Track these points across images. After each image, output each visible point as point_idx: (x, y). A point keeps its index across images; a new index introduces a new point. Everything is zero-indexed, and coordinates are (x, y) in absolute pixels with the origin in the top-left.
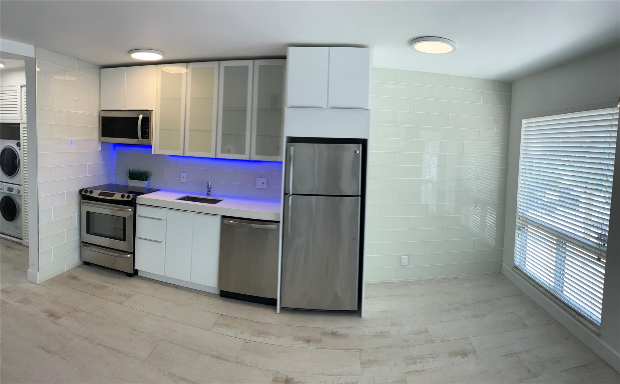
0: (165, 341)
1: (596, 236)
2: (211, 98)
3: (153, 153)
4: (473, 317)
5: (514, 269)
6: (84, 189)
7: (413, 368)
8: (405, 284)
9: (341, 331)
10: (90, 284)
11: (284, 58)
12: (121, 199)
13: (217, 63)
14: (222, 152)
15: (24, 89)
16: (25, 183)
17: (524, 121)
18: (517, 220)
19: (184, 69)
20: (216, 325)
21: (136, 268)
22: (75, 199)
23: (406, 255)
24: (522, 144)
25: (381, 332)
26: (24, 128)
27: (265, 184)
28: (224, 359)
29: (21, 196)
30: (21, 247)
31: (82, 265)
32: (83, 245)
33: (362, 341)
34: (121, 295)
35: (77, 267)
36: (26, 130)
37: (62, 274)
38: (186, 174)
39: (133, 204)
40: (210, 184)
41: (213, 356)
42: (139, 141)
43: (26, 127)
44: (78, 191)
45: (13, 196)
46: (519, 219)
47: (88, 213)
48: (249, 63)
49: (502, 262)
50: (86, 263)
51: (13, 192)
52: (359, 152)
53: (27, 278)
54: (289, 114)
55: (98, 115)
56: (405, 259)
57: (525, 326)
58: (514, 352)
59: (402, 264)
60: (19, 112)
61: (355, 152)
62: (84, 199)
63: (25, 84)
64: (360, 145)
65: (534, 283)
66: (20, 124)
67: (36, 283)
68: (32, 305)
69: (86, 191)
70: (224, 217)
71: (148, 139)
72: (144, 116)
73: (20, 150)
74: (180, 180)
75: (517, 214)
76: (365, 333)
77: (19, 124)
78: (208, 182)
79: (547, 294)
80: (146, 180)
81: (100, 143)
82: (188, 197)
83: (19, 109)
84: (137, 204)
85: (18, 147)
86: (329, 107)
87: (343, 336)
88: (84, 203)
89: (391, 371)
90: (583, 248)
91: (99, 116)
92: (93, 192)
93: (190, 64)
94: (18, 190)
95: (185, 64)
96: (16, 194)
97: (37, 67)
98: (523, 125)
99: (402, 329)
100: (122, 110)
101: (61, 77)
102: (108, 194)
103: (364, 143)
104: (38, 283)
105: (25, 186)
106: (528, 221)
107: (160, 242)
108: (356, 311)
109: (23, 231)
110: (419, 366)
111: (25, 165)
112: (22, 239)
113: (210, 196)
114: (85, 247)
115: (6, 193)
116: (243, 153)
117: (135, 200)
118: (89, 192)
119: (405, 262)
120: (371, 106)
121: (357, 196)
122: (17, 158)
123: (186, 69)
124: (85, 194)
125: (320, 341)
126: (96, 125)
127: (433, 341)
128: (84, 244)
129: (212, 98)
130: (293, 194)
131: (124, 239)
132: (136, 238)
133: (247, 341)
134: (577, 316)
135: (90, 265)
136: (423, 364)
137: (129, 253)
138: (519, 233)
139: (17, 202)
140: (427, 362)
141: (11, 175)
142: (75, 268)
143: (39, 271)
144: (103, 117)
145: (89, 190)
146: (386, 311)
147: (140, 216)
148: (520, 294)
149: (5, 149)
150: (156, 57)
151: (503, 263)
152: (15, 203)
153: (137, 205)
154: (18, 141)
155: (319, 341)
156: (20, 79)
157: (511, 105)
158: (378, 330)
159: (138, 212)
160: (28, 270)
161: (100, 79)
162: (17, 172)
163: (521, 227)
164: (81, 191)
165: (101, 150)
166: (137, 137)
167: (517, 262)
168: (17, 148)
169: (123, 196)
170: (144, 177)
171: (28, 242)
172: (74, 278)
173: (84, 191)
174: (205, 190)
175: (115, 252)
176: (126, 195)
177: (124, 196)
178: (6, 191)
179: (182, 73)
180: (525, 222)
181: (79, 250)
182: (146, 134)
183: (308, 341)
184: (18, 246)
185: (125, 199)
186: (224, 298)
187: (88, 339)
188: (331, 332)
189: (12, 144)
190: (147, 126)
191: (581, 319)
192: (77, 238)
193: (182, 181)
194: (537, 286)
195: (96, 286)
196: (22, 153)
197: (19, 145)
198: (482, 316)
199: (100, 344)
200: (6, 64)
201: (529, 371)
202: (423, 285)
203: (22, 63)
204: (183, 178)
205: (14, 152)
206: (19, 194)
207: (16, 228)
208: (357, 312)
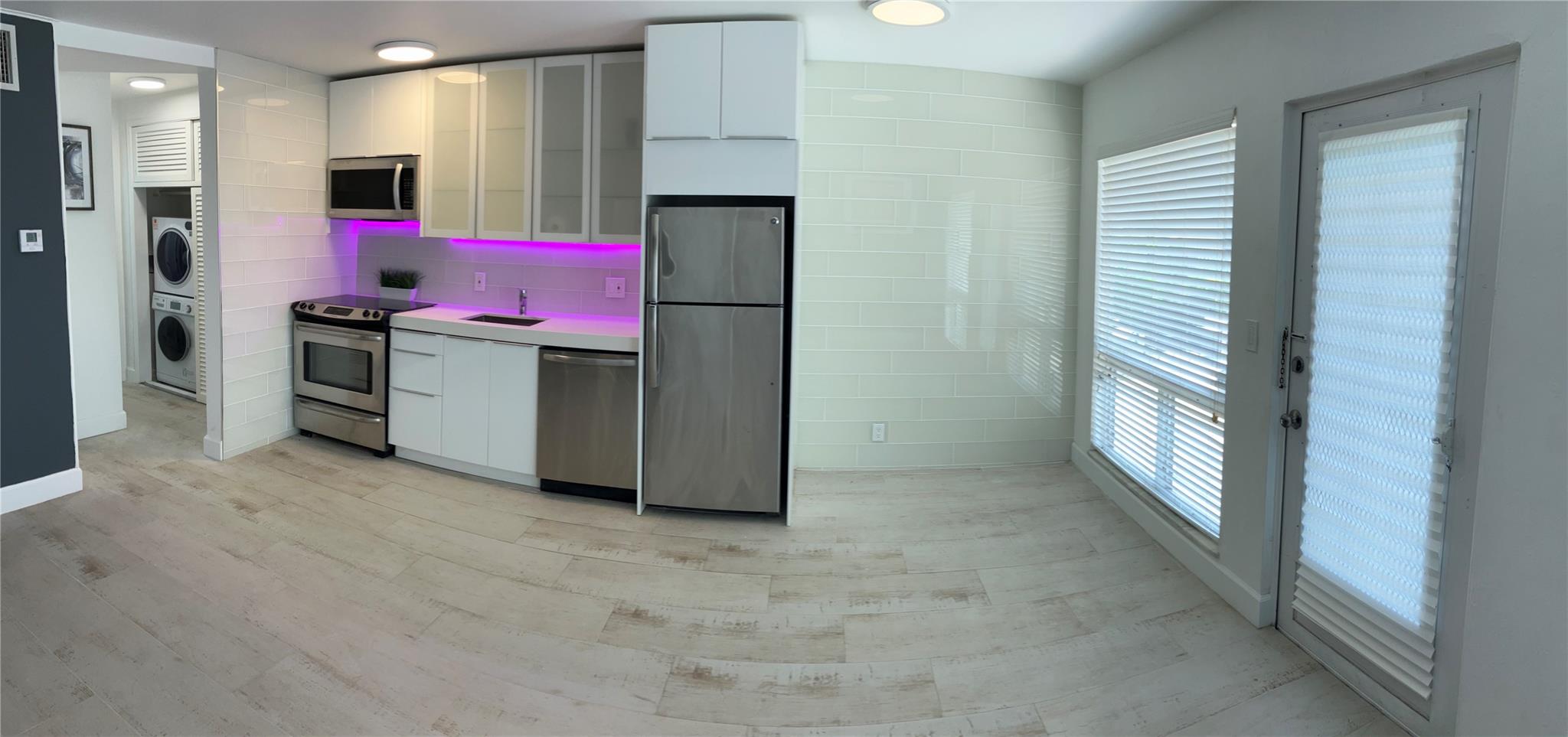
0: (431, 555)
1: (1215, 379)
2: (522, 129)
3: (422, 235)
4: (995, 535)
5: (1091, 453)
6: (299, 302)
7: (863, 609)
8: (877, 476)
9: (744, 546)
10: (308, 464)
11: (640, 48)
12: (363, 319)
13: (530, 61)
14: (543, 230)
15: (197, 124)
16: (200, 294)
17: (1102, 163)
18: (1095, 360)
19: (473, 74)
20: (526, 535)
21: (391, 442)
22: (284, 319)
23: (881, 423)
24: (1100, 210)
25: (816, 551)
26: (197, 196)
27: (623, 288)
28: (532, 584)
29: (193, 317)
30: (194, 405)
31: (296, 435)
32: (297, 400)
33: (779, 562)
34: (361, 484)
35: (289, 437)
36: (200, 198)
37: (262, 448)
38: (484, 274)
39: (383, 326)
40: (524, 292)
41: (513, 579)
42: (398, 212)
43: (201, 193)
44: (290, 306)
45: (180, 316)
46: (1098, 358)
47: (307, 345)
48: (584, 60)
49: (1073, 441)
50: (305, 433)
51: (179, 309)
52: (780, 222)
53: (203, 453)
54: (650, 153)
55: (325, 168)
56: (879, 430)
57: (1093, 552)
58: (1059, 595)
59: (874, 439)
60: (188, 166)
61: (773, 222)
62: (299, 320)
63: (197, 116)
64: (781, 210)
65: (1121, 476)
66: (192, 189)
67: (215, 457)
68: (211, 491)
69: (303, 305)
70: (544, 349)
71: (411, 208)
72: (406, 167)
73: (190, 235)
74: (474, 287)
75: (1095, 348)
76: (787, 551)
77: (188, 189)
78: (521, 288)
79: (1142, 493)
80: (413, 288)
81: (329, 220)
82: (486, 317)
83: (189, 162)
84: (391, 327)
85: (188, 231)
86: (722, 137)
87: (747, 553)
88: (300, 327)
89: (822, 610)
90: (1197, 403)
91: (327, 170)
92: (314, 307)
94: (189, 306)
95: (476, 65)
96: (185, 312)
97: (219, 85)
98: (1101, 172)
99: (856, 548)
100: (367, 156)
101: (258, 102)
102: (340, 311)
103: (787, 203)
104: (221, 459)
105: (200, 298)
106: (1117, 363)
107: (432, 396)
108: (776, 513)
109: (198, 377)
110: (872, 609)
111: (199, 261)
112: (195, 393)
113: (525, 314)
114: (303, 404)
115: (167, 312)
116: (578, 229)
117: (388, 321)
118: (307, 308)
119: (879, 434)
120: (799, 134)
121: (778, 306)
122: (186, 250)
123: (477, 75)
124: (300, 310)
125: (706, 560)
126: (319, 187)
127: (909, 572)
128: (300, 399)
129: (524, 128)
130: (660, 303)
131: (369, 392)
132: (390, 388)
133: (576, 557)
134: (1186, 529)
135: (311, 436)
136: (881, 606)
137: (378, 415)
138: (1100, 385)
139: (186, 327)
140: (889, 603)
141: (175, 281)
142: (285, 439)
143: (222, 439)
144: (334, 172)
145: (308, 304)
146: (833, 518)
147: (396, 350)
148: (1096, 497)
149: (166, 234)
150: (424, 55)
151: (1074, 444)
152: (183, 331)
153: (392, 330)
154: (189, 220)
155: (701, 560)
156: (190, 107)
157: (1081, 132)
158: (811, 547)
159: (394, 343)
160: (205, 437)
161: (328, 102)
162: (187, 272)
163: (1102, 373)
164: (294, 306)
165: (329, 232)
166: (392, 206)
167: (1098, 439)
168: (185, 232)
169: (366, 314)
170: (408, 282)
171: (205, 396)
172: (282, 454)
173: (299, 306)
174: (517, 303)
175: (355, 414)
176: (372, 312)
177: (369, 314)
178: (167, 308)
179: (469, 84)
180: (1112, 364)
181: (291, 408)
182: (408, 199)
183: (683, 559)
184: (188, 403)
185: (371, 318)
186: (549, 494)
187: (300, 543)
188: (727, 546)
189: (176, 224)
190: (411, 186)
191: (1192, 533)
192: (288, 388)
193: (476, 288)
194: (1126, 481)
195: (318, 469)
196: (194, 242)
197: (189, 226)
198: (1011, 534)
199: (321, 552)
200: (167, 82)
201: (1079, 625)
202: (912, 478)
203: (193, 79)
204: (479, 282)
205: (181, 239)
206: (191, 314)
207: (185, 373)
208: (779, 516)
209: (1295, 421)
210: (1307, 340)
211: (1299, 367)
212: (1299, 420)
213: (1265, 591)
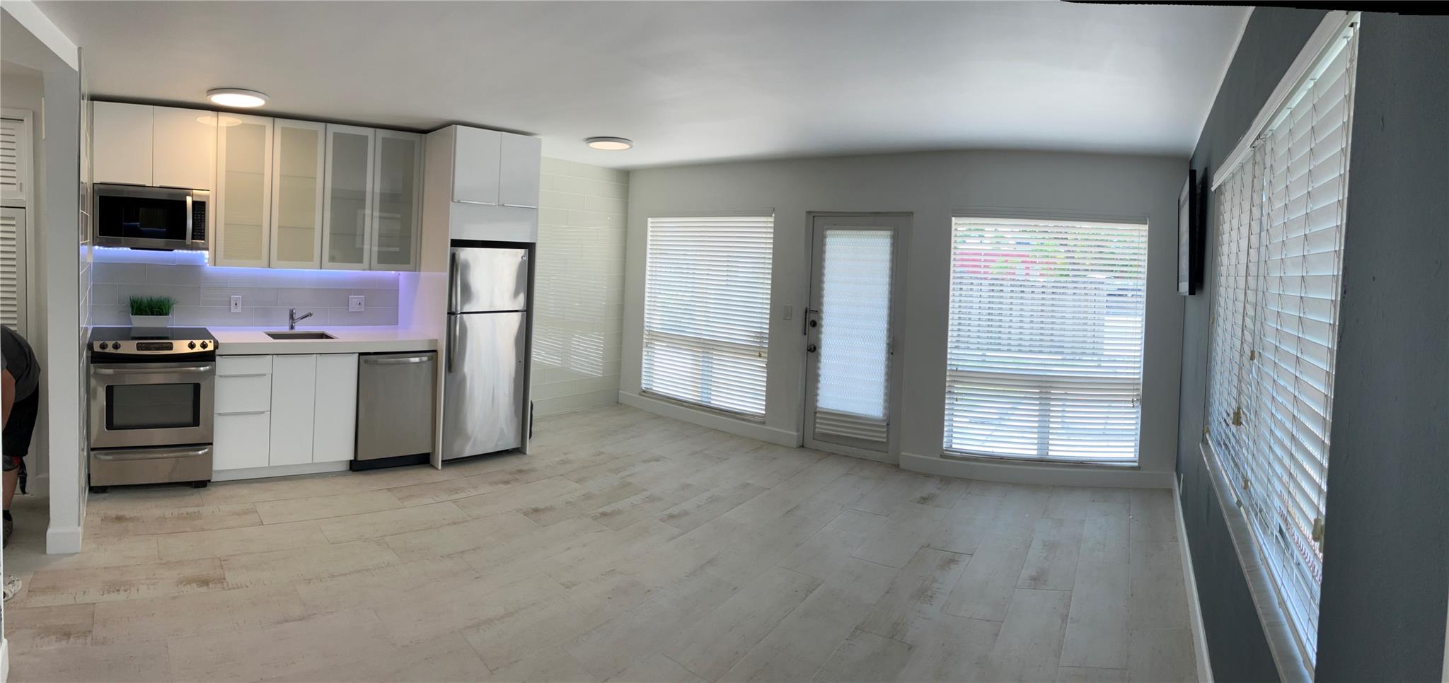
2: (312, 178)
5: (641, 393)
12: (189, 351)
13: (323, 125)
14: (330, 261)
17: (650, 220)
18: (645, 336)
19: (269, 125)
24: (648, 247)
27: (363, 304)
31: (91, 495)
32: (95, 455)
34: (237, 514)
35: (88, 501)
38: (240, 297)
42: (187, 242)
46: (648, 334)
47: (110, 389)
48: (369, 132)
49: (620, 389)
50: (97, 490)
52: (526, 258)
61: (522, 258)
62: (95, 363)
64: (526, 250)
69: (104, 345)
70: (361, 354)
71: (203, 239)
72: (196, 200)
74: (231, 309)
75: (644, 329)
81: (93, 248)
84: (217, 356)
86: (500, 205)
88: (94, 366)
91: (93, 194)
92: (119, 345)
93: (277, 120)
95: (270, 120)
98: (650, 225)
100: (147, 185)
102: (157, 346)
103: (529, 247)
104: (80, 550)
107: (262, 412)
113: (295, 329)
114: (106, 457)
116: (360, 261)
117: (217, 349)
118: (110, 347)
121: (523, 311)
123: (272, 127)
124: (101, 351)
128: (100, 452)
129: (314, 178)
130: (461, 313)
131: (196, 424)
132: (216, 416)
135: (105, 491)
137: (205, 445)
144: (101, 198)
145: (110, 343)
150: (254, 102)
151: (620, 391)
153: (218, 358)
157: (628, 199)
159: (219, 371)
161: (92, 121)
164: (91, 347)
166: (183, 237)
167: (644, 384)
169: (192, 345)
173: (97, 346)
175: (176, 451)
176: (198, 342)
177: (195, 345)
182: (199, 231)
186: (360, 472)
190: (201, 217)
193: (233, 310)
195: (180, 519)
204: (236, 304)
209: (813, 350)
210: (818, 312)
211: (814, 324)
212: (815, 348)
213: (798, 431)
